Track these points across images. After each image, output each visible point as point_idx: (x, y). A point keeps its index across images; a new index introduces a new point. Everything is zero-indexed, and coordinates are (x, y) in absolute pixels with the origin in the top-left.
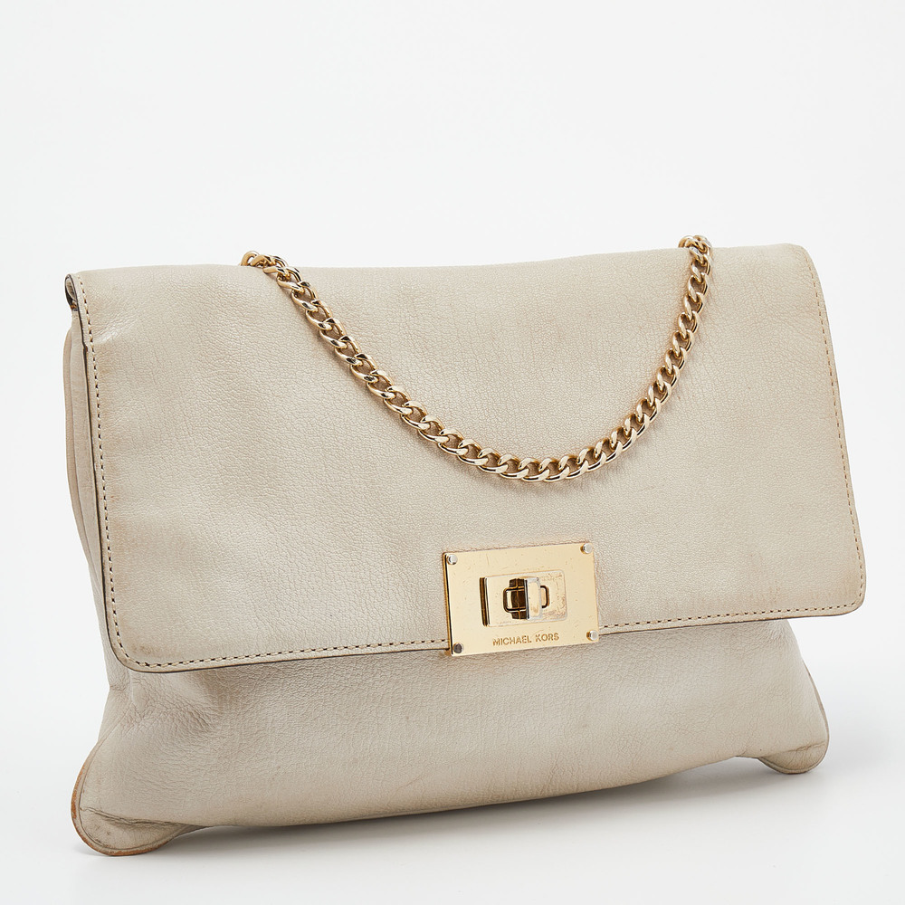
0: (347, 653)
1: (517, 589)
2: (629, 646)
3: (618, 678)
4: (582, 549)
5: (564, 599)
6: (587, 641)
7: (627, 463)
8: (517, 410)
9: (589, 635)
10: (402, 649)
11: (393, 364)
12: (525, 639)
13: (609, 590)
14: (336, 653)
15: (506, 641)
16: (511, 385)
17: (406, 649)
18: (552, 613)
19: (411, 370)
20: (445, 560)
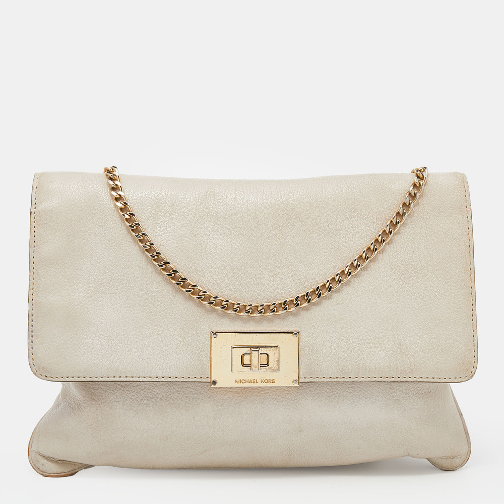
2: (325, 389)
5: (278, 362)
10: (182, 381)
12: (255, 381)
14: (144, 379)
15: (243, 382)
18: (270, 368)
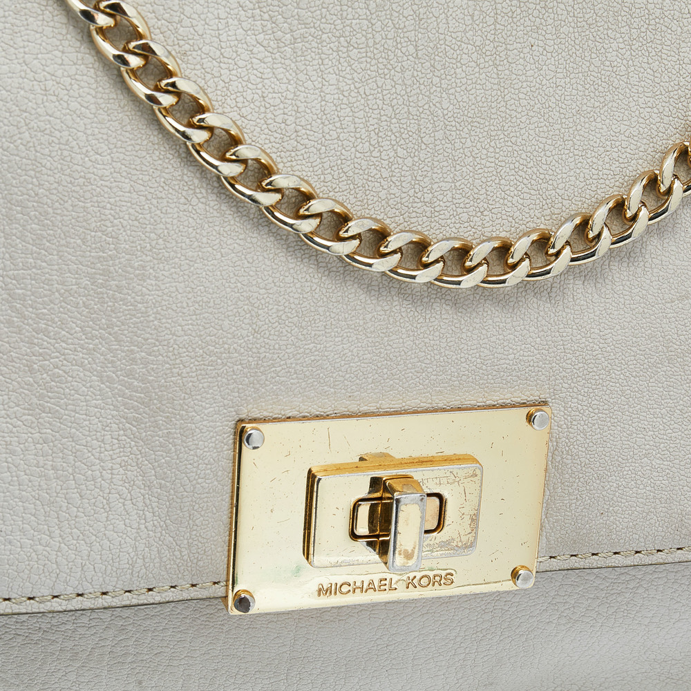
0: (9, 611)
1: (380, 499)
3: (563, 621)
4: (530, 418)
5: (475, 519)
6: (509, 586)
7: (654, 244)
8: (439, 135)
9: (515, 575)
10: (126, 602)
11: (187, 22)
12: (385, 584)
13: (570, 494)
15: (345, 588)
16: (436, 80)
17: (135, 602)
18: (445, 545)
19: (224, 38)
20: (241, 436)
